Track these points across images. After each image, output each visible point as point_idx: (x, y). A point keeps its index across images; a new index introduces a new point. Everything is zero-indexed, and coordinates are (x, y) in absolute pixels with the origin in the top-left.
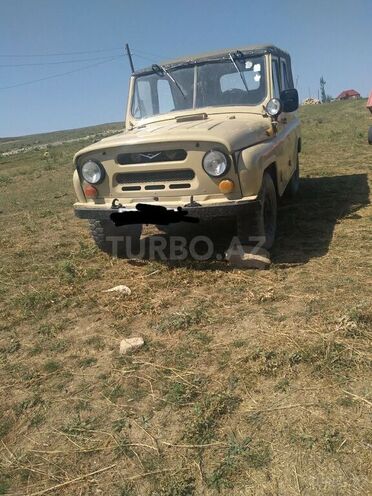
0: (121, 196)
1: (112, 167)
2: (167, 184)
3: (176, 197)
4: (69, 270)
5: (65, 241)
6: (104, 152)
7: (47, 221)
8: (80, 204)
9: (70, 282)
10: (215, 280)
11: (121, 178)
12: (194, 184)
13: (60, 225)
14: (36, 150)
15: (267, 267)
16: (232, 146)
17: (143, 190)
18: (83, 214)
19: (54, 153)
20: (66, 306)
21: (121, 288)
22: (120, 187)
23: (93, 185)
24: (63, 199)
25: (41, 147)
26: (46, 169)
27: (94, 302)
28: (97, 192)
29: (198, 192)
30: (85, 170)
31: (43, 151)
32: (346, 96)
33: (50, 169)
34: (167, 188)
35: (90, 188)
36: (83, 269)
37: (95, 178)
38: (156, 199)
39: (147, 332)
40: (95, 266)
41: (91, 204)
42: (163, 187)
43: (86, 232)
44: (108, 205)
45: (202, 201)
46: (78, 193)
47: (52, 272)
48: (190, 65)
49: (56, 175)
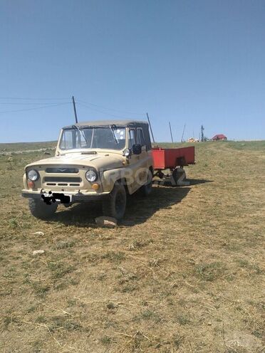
0: (46, 187)
1: (43, 174)
2: (69, 184)
3: (72, 190)
4: (15, 223)
5: (15, 210)
6: (40, 166)
7: (6, 200)
8: (25, 190)
9: (14, 228)
10: (87, 232)
11: (46, 179)
12: (82, 184)
13: (13, 202)
14: (3, 155)
15: (113, 227)
16: (99, 169)
17: (57, 185)
18: (26, 195)
19: (16, 159)
20: (11, 238)
21: (39, 233)
22: (46, 183)
23: (33, 181)
24: (17, 188)
25: (7, 154)
26: (8, 169)
27: (25, 238)
28: (34, 185)
29: (83, 188)
30: (29, 174)
31: (8, 156)
32: (218, 138)
33: (11, 169)
34: (69, 185)
35: (31, 183)
36: (21, 223)
37: (34, 178)
38: (63, 190)
39: (47, 249)
40: (28, 223)
41: (31, 191)
42: (67, 185)
43: (27, 207)
44: (39, 192)
45: (84, 192)
46: (25, 184)
47: (5, 224)
48: (91, 128)
49: (15, 174)
